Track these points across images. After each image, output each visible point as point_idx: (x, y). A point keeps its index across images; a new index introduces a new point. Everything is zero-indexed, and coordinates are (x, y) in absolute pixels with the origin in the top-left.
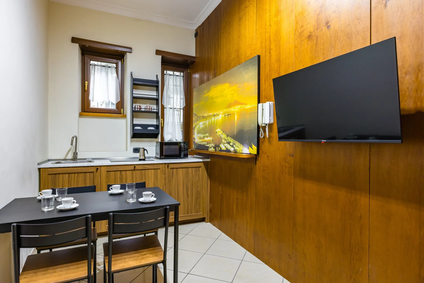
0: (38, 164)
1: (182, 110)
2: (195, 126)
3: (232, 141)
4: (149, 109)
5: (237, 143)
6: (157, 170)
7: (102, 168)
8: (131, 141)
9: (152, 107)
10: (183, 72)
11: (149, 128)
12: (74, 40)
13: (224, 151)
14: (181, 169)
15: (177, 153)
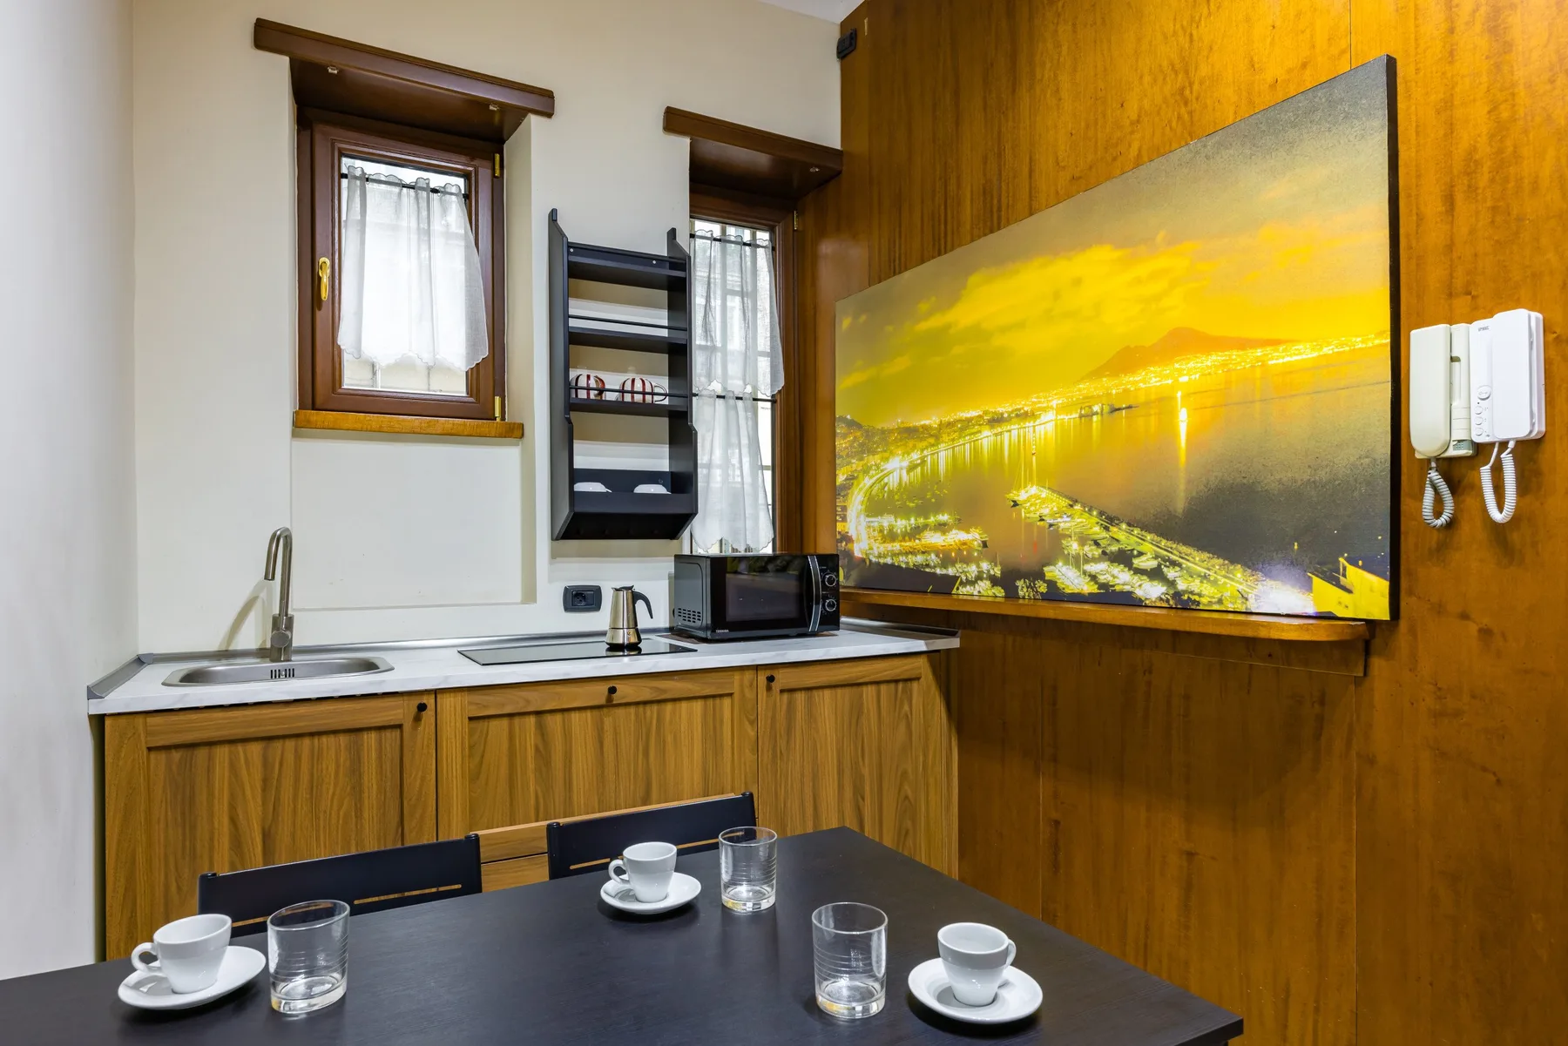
0: (95, 692)
1: (766, 406)
2: (852, 478)
3: (1147, 547)
4: (643, 394)
6: (718, 701)
7: (447, 702)
8: (554, 555)
9: (654, 384)
10: (771, 230)
11: (642, 489)
12: (268, 35)
13: (1077, 598)
14: (827, 692)
15: (789, 610)
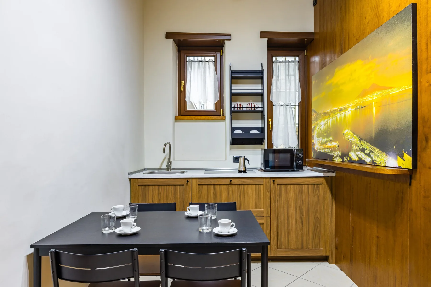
0: (130, 174)
1: (297, 107)
3: (368, 147)
4: (252, 107)
5: (377, 150)
6: (259, 186)
7: (193, 180)
8: (231, 149)
9: (255, 105)
10: (298, 57)
11: (252, 132)
13: (355, 162)
14: (292, 186)
15: (288, 164)
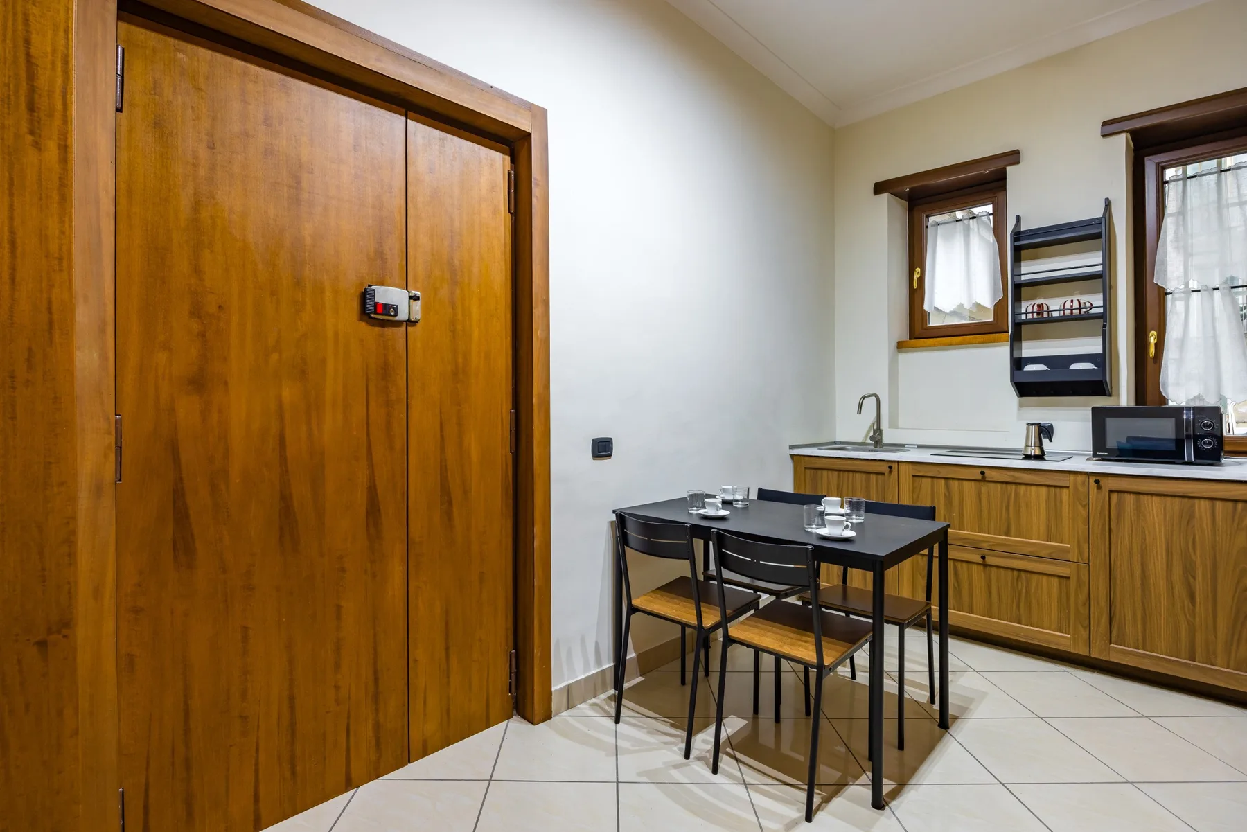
0: (792, 447)
4: (1072, 309)
7: (902, 467)
8: (1021, 406)
9: (1083, 302)
11: (1075, 366)
12: (879, 188)
14: (1156, 499)
